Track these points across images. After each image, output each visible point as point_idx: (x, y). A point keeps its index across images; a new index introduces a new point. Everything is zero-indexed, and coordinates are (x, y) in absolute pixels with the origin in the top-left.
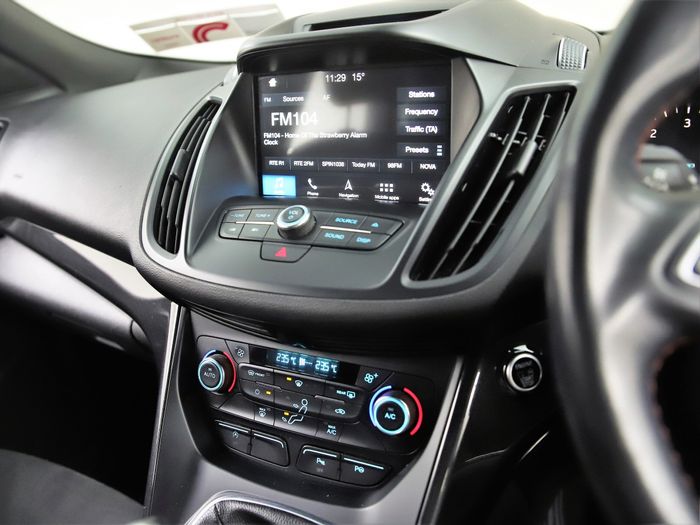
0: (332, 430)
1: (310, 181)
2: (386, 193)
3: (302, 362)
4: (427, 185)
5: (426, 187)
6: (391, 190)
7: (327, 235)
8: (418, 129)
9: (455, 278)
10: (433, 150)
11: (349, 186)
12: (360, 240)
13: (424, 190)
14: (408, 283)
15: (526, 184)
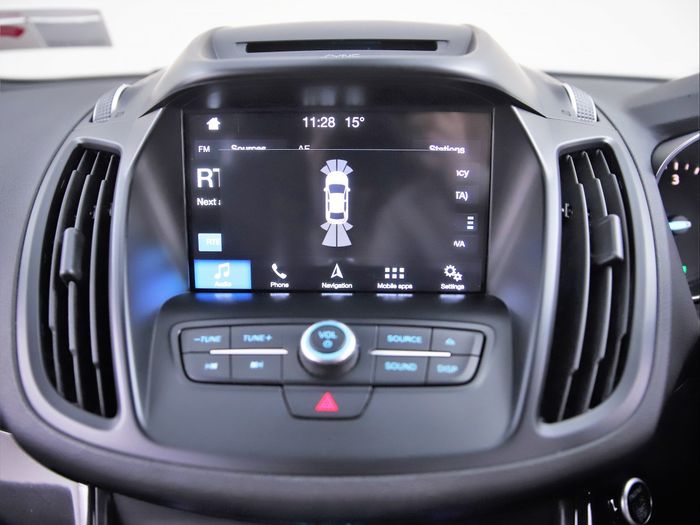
1: (274, 267)
2: (394, 280)
4: (452, 267)
5: (450, 271)
6: (402, 276)
7: (389, 366)
10: (462, 223)
11: (338, 273)
12: (441, 369)
13: (448, 274)
14: (547, 431)
15: (625, 269)
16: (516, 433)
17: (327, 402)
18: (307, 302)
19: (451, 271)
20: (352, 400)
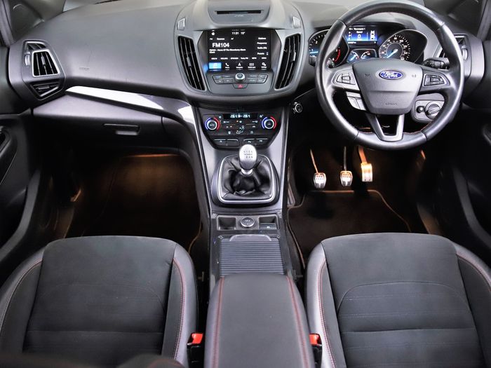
0: (252, 132)
1: (226, 64)
2: (252, 66)
3: (239, 116)
7: (251, 80)
8: (261, 48)
9: (284, 88)
10: (265, 54)
11: (240, 64)
12: (259, 81)
14: (275, 90)
15: (295, 63)
16: (271, 90)
17: (240, 86)
18: (233, 70)
19: (263, 64)
20: (245, 85)
